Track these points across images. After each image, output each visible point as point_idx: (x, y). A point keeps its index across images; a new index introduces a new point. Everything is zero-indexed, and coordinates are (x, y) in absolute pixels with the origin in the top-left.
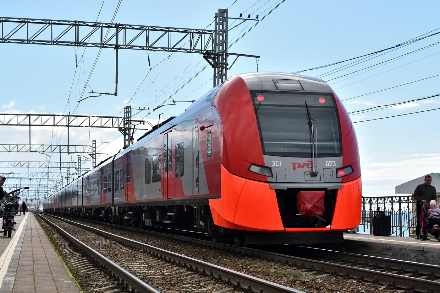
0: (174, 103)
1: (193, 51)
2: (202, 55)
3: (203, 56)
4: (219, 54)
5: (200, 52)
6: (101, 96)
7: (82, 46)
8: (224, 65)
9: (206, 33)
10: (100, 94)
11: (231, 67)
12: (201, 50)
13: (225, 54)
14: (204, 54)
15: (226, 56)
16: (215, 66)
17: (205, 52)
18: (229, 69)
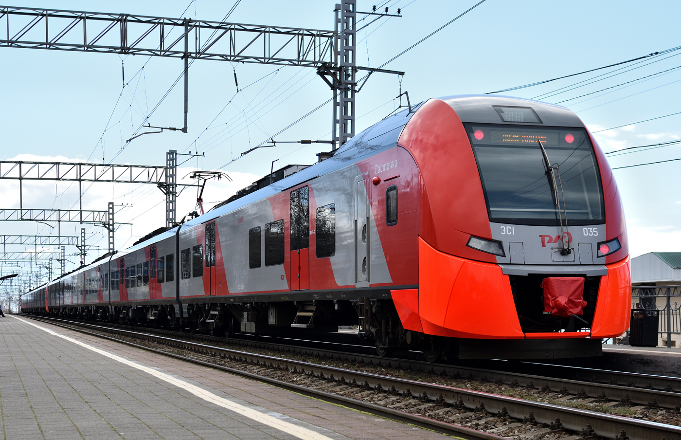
0: (273, 144)
1: (303, 63)
2: (315, 70)
3: (317, 71)
4: (343, 69)
5: (313, 65)
6: (162, 132)
7: (132, 53)
8: (349, 86)
9: (322, 36)
10: (160, 130)
11: (360, 89)
12: (314, 62)
13: (352, 68)
14: (319, 68)
15: (354, 71)
16: (336, 86)
17: (320, 65)
18: (358, 92)
